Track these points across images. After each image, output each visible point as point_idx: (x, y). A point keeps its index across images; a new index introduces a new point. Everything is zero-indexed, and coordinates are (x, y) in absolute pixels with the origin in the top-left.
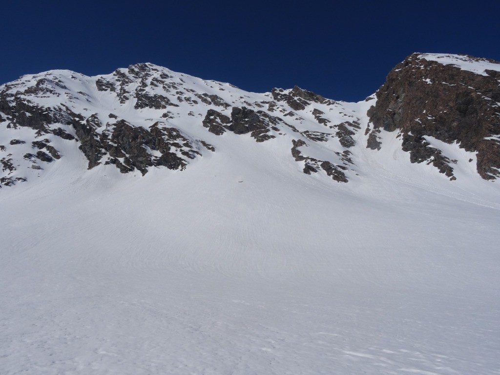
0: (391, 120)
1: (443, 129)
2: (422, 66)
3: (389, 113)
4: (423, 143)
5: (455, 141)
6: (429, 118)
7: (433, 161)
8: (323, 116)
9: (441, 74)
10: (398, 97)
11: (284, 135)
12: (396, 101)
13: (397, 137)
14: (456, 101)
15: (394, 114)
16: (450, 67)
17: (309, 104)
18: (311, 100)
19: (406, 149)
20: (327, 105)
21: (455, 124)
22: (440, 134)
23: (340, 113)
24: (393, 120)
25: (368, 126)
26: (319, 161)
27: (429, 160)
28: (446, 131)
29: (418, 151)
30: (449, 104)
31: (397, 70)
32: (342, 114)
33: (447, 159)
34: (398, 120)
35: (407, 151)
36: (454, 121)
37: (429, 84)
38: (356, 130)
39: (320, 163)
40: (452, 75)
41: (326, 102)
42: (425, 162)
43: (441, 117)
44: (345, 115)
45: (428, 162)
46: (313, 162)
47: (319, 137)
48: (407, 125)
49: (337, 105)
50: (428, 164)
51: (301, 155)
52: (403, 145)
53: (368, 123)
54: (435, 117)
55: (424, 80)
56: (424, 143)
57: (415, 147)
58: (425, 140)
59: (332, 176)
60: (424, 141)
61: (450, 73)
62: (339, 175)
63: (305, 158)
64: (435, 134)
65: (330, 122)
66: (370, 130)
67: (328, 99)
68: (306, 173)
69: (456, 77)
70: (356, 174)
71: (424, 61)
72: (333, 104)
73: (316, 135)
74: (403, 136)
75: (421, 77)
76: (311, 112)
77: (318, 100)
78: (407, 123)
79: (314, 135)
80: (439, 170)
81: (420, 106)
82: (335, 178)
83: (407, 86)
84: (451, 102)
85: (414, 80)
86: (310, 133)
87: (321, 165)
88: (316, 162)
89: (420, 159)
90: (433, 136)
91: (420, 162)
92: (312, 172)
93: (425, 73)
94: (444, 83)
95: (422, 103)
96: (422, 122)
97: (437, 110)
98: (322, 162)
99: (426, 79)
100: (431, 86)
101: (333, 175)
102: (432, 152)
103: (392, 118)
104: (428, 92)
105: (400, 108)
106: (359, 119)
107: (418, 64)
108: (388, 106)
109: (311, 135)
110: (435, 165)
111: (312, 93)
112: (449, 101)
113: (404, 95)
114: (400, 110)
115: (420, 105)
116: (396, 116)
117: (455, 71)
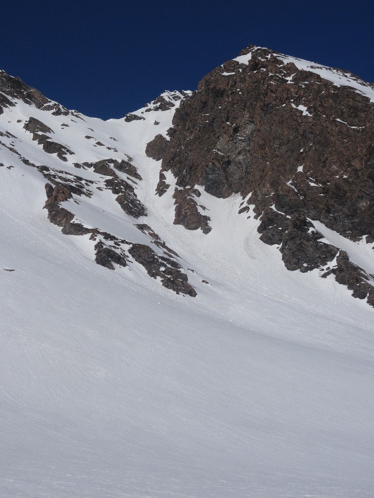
0: (222, 172)
1: (341, 211)
2: (289, 79)
3: (217, 158)
4: (310, 232)
5: (364, 237)
6: (312, 184)
7: (333, 271)
8: (54, 138)
9: (331, 101)
10: (236, 130)
11: (9, 168)
12: (232, 137)
13: (241, 212)
14: (368, 160)
15: (229, 163)
16: (347, 91)
17: (12, 104)
18: (16, 97)
19: (270, 239)
20: (54, 114)
21: (363, 204)
22: (335, 218)
23: (88, 137)
24: (227, 176)
25: (162, 177)
26: (123, 242)
27: (325, 267)
28: (348, 216)
29: (301, 248)
30: (353, 163)
31: (225, 74)
32: (93, 142)
33: (362, 272)
34: (237, 177)
35: (272, 244)
36: (361, 198)
37: (306, 116)
38: (133, 182)
39: (126, 247)
40: (355, 108)
41: (49, 108)
42: (316, 272)
43: (337, 187)
44: (99, 143)
45: (323, 273)
46: (112, 243)
47: (73, 185)
48: (265, 190)
49: (74, 118)
50: (324, 276)
51: (75, 221)
52: (260, 230)
53: (161, 171)
54: (323, 183)
55: (294, 106)
56: (312, 232)
57: (292, 239)
58: (314, 227)
59: (159, 279)
60: (311, 229)
61: (351, 104)
62: (175, 278)
63: (87, 231)
64: (326, 217)
65: (72, 153)
66: (168, 186)
67: (53, 103)
68: (104, 265)
69: (363, 115)
70: (203, 281)
71: (291, 68)
72: (66, 114)
73: (66, 180)
74: (254, 210)
75: (288, 98)
76: (22, 124)
77: (31, 99)
78: (264, 186)
79: (60, 178)
80: (351, 292)
81: (289, 157)
82: (168, 284)
83: (258, 111)
84: (357, 160)
85: (274, 103)
86: (53, 173)
87: (130, 251)
88: (116, 243)
89: (305, 265)
90: (322, 222)
91: (305, 270)
92: (116, 266)
93: (296, 93)
94: (338, 120)
95: (293, 151)
96: (299, 190)
97: (328, 170)
98: (129, 244)
99: (297, 106)
100: (311, 120)
101: (162, 276)
102: (329, 252)
103: (224, 170)
104: (305, 131)
105: (239, 153)
106: (130, 159)
107: (281, 72)
108: (215, 143)
109: (54, 176)
110: (340, 280)
111: (18, 81)
112: (354, 157)
113: (250, 128)
114: (241, 157)
115: (289, 153)
116: (232, 168)
117: (359, 102)
